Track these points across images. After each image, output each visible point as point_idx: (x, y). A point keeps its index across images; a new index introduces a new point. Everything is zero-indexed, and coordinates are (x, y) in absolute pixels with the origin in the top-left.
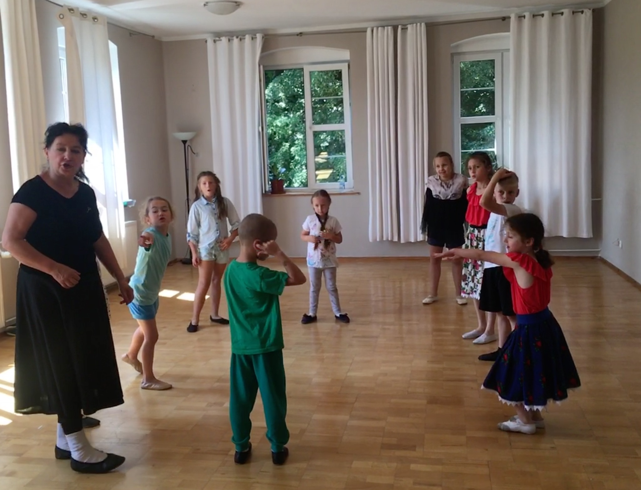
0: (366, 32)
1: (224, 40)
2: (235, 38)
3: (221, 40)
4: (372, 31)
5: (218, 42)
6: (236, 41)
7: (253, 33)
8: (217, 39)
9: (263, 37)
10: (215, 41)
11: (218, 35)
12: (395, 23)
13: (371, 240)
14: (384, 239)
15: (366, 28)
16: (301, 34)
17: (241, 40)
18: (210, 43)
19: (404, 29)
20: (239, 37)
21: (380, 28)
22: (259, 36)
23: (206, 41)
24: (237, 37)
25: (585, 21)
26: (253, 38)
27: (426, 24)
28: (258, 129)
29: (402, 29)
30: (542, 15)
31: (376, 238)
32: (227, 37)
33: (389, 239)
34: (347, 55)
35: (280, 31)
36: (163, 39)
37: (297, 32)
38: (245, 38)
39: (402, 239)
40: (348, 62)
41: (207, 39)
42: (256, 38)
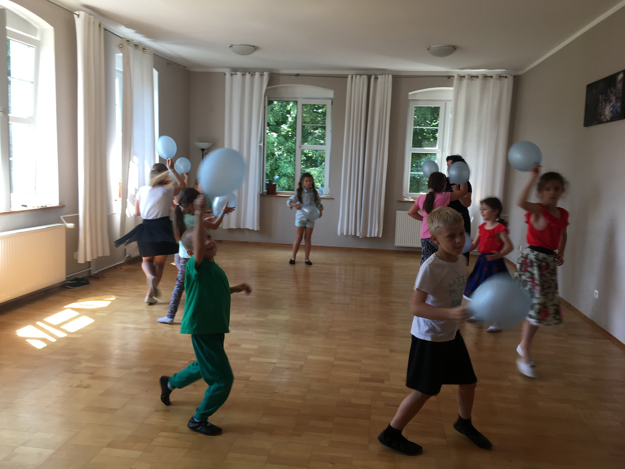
0: (347, 78)
1: (239, 74)
2: (247, 74)
3: (236, 74)
4: (352, 78)
5: (234, 76)
6: (248, 76)
7: (262, 72)
8: (234, 73)
9: (269, 75)
10: (232, 75)
11: (234, 70)
12: (370, 73)
13: (339, 234)
14: (349, 234)
15: (348, 75)
16: (298, 75)
17: (252, 75)
18: (228, 76)
19: (376, 78)
20: (251, 73)
21: (359, 76)
22: (266, 74)
23: (225, 74)
24: (249, 73)
25: (508, 84)
26: (262, 75)
27: (393, 76)
28: (260, 144)
29: (375, 78)
30: (477, 77)
31: (343, 233)
32: (242, 73)
33: (353, 234)
34: (331, 94)
35: (282, 72)
36: (192, 70)
37: (295, 73)
38: (255, 75)
39: (361, 235)
40: (332, 99)
41: (226, 72)
42: (264, 75)
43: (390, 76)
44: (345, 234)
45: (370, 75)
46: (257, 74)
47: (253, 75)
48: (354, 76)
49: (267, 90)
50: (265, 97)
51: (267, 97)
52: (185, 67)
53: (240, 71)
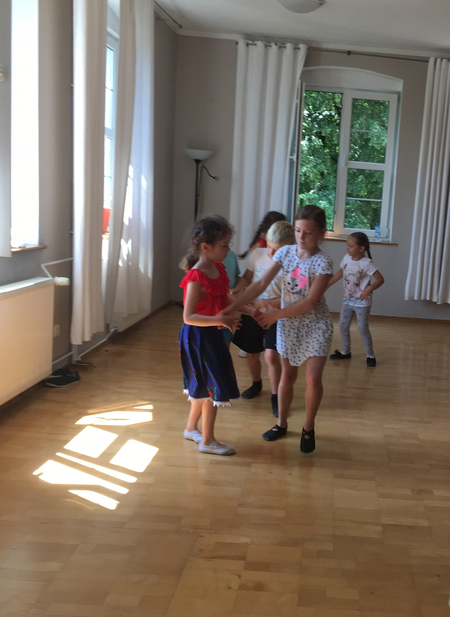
0: (428, 62)
1: (259, 44)
2: (273, 45)
3: (255, 45)
4: (435, 63)
5: (250, 46)
6: (274, 48)
7: (296, 43)
8: (251, 42)
9: (307, 49)
10: (247, 45)
11: (252, 38)
13: (406, 298)
14: (422, 298)
15: (429, 58)
16: (349, 53)
17: (280, 47)
18: (241, 46)
20: (279, 44)
21: (444, 60)
22: (303, 47)
23: (237, 43)
24: (276, 45)
26: (296, 49)
28: (291, 157)
31: (413, 296)
32: (264, 42)
33: (428, 299)
34: (398, 85)
35: (325, 46)
36: (181, 32)
37: (345, 49)
38: (285, 47)
39: (440, 300)
40: (398, 93)
41: (238, 40)
42: (299, 48)
44: (416, 298)
46: (289, 46)
47: (282, 47)
48: (439, 60)
49: (303, 72)
50: (302, 83)
51: (304, 84)
52: (180, 26)
53: (262, 40)
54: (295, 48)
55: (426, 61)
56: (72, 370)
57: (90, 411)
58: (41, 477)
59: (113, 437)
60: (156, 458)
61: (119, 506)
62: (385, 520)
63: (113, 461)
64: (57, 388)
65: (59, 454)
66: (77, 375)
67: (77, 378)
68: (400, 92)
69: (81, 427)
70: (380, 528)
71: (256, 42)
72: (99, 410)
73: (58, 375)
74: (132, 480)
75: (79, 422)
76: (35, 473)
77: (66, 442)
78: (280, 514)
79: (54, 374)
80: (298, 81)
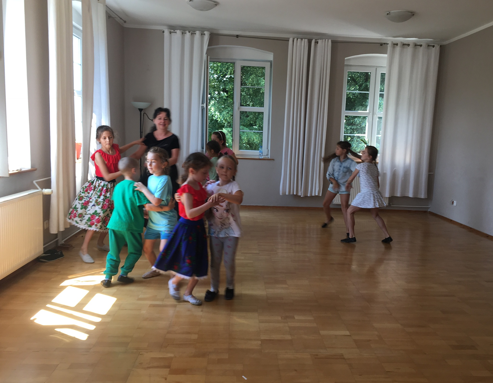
0: (289, 41)
1: (178, 32)
2: (187, 32)
5: (172, 34)
6: (188, 35)
7: (202, 31)
8: (172, 31)
9: (210, 35)
10: (170, 33)
11: (173, 28)
12: (309, 37)
13: (281, 194)
14: (291, 193)
16: (238, 36)
18: (166, 33)
19: (317, 43)
20: (191, 32)
21: (299, 39)
22: (207, 34)
24: (189, 32)
25: (435, 52)
27: (332, 41)
28: (202, 106)
29: (315, 42)
30: (409, 45)
31: (285, 192)
33: (295, 194)
34: (270, 57)
35: (222, 32)
36: (126, 25)
37: (235, 34)
38: (195, 34)
39: (302, 194)
40: (271, 62)
41: (164, 30)
42: (205, 34)
43: (330, 41)
44: (287, 194)
45: (311, 39)
46: (198, 33)
47: (193, 34)
48: (295, 39)
49: (208, 50)
50: (207, 57)
51: (209, 57)
52: (125, 22)
53: (180, 30)
54: (202, 34)
55: (287, 40)
56: (58, 251)
57: (70, 277)
58: (35, 321)
59: (86, 292)
60: (114, 305)
61: (89, 338)
62: (263, 337)
63: (85, 309)
64: (47, 263)
65: (48, 306)
66: (61, 253)
67: (62, 255)
68: (272, 61)
69: (64, 287)
70: (260, 342)
71: (176, 31)
72: (77, 275)
73: (48, 254)
74: (99, 320)
75: (62, 284)
76: (32, 319)
77: (53, 297)
78: (195, 337)
79: (44, 253)
80: (205, 56)
